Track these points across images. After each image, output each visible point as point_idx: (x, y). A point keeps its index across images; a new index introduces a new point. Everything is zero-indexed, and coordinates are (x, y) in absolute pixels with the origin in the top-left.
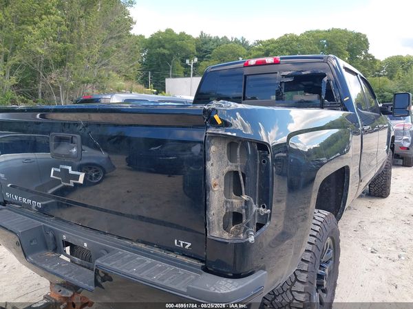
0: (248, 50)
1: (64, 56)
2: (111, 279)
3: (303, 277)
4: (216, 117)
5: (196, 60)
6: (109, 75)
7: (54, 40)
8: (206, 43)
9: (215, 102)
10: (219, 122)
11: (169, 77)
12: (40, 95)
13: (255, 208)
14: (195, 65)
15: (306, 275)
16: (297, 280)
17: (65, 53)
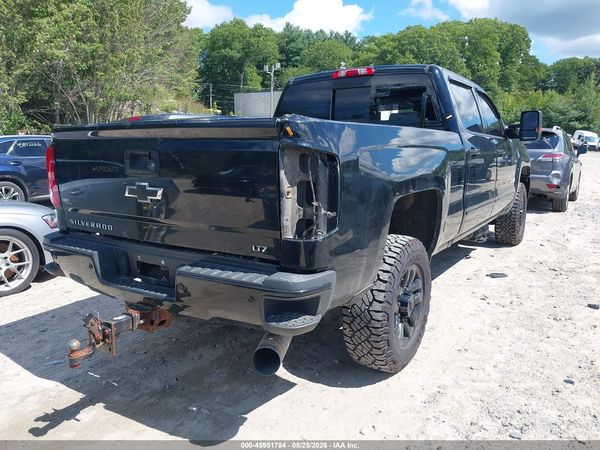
0: (354, 50)
1: (91, 62)
2: (189, 295)
3: (380, 296)
4: (288, 128)
5: (278, 65)
6: (155, 90)
7: (78, 39)
8: (292, 41)
9: (287, 115)
10: (291, 134)
11: (239, 91)
12: (58, 117)
13: (323, 211)
14: (277, 74)
15: (383, 294)
16: (374, 299)
17: (93, 58)
